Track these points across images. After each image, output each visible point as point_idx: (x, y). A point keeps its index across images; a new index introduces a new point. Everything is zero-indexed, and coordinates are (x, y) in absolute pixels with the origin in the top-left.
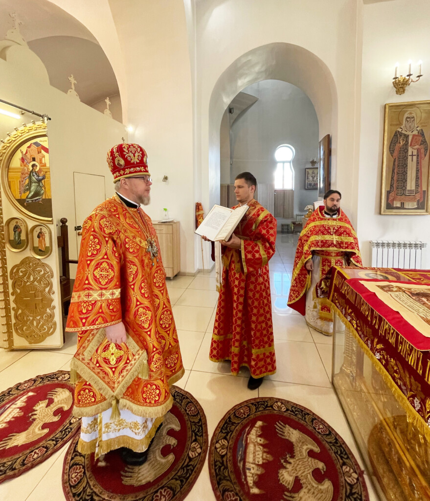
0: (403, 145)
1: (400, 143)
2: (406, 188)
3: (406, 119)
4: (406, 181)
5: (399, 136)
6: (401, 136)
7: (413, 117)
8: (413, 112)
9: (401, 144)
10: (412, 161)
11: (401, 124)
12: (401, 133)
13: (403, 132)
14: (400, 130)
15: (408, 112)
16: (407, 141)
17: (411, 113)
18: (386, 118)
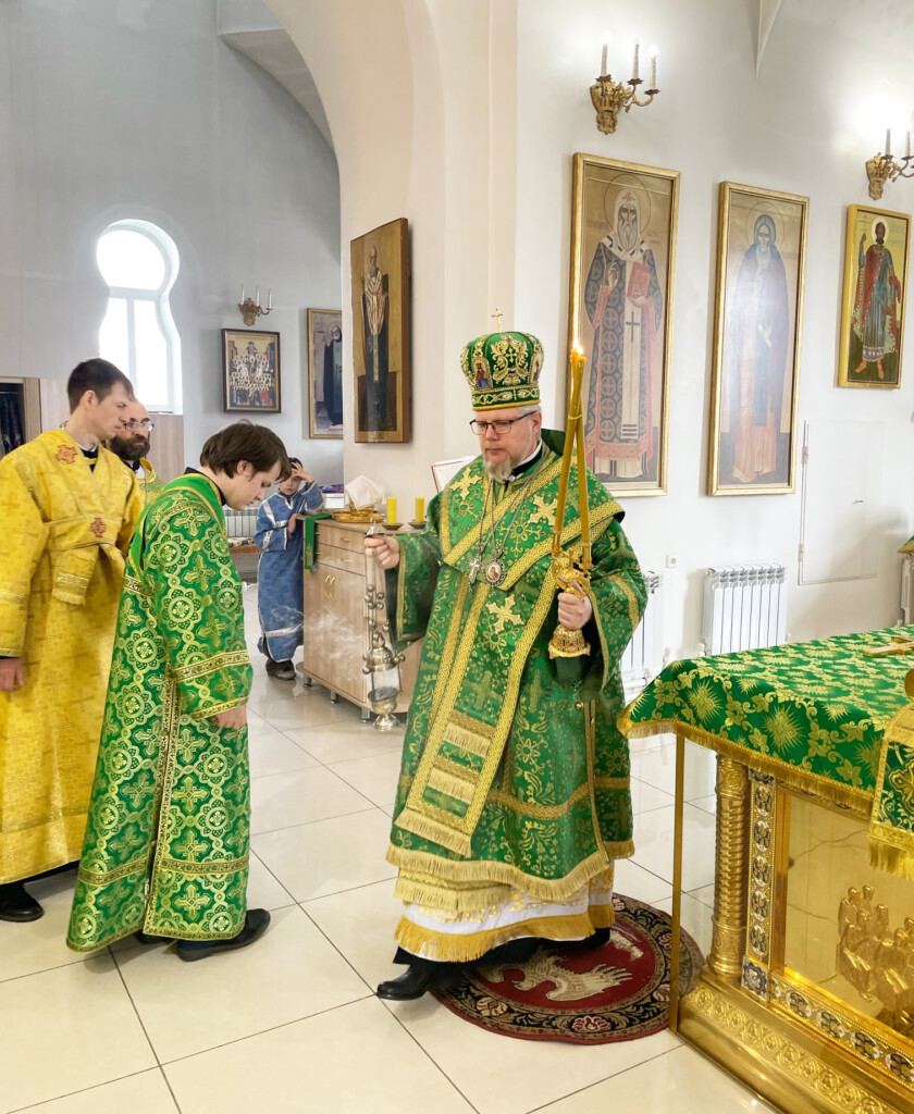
0: (613, 291)
1: (607, 283)
2: (620, 419)
3: (620, 214)
4: (621, 397)
5: (605, 261)
6: (609, 261)
7: (634, 212)
8: (633, 195)
9: (611, 284)
10: (632, 340)
11: (607, 225)
12: (610, 253)
13: (613, 250)
14: (607, 242)
15: (623, 194)
16: (621, 280)
17: (628, 198)
18: (579, 200)
